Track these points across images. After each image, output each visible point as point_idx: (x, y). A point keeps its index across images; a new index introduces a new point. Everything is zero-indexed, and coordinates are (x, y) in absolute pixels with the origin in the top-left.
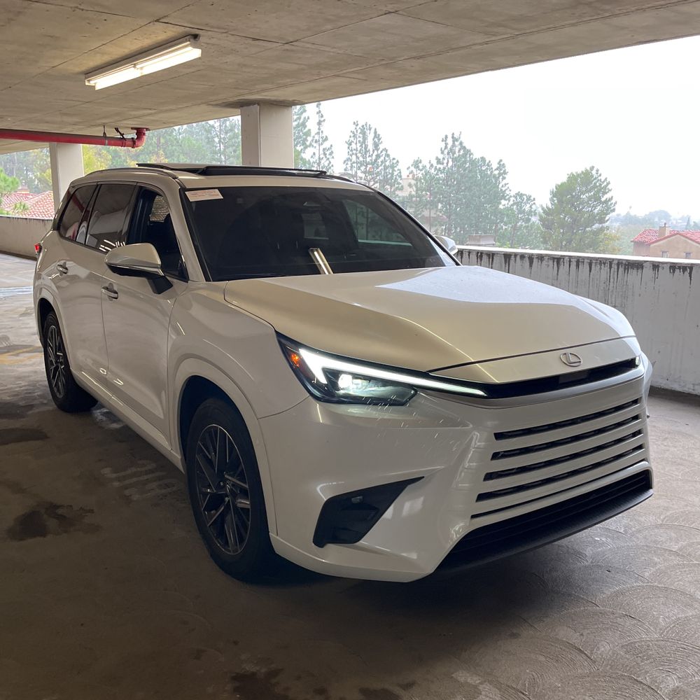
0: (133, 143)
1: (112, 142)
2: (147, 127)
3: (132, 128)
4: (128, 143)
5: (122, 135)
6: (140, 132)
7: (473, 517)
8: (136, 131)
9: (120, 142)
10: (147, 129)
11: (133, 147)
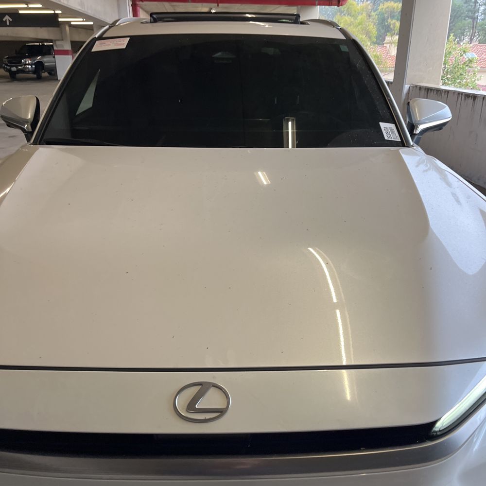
0: (339, 3)
1: (322, 2)
4: (334, 2)
9: (328, 3)
11: (338, 6)
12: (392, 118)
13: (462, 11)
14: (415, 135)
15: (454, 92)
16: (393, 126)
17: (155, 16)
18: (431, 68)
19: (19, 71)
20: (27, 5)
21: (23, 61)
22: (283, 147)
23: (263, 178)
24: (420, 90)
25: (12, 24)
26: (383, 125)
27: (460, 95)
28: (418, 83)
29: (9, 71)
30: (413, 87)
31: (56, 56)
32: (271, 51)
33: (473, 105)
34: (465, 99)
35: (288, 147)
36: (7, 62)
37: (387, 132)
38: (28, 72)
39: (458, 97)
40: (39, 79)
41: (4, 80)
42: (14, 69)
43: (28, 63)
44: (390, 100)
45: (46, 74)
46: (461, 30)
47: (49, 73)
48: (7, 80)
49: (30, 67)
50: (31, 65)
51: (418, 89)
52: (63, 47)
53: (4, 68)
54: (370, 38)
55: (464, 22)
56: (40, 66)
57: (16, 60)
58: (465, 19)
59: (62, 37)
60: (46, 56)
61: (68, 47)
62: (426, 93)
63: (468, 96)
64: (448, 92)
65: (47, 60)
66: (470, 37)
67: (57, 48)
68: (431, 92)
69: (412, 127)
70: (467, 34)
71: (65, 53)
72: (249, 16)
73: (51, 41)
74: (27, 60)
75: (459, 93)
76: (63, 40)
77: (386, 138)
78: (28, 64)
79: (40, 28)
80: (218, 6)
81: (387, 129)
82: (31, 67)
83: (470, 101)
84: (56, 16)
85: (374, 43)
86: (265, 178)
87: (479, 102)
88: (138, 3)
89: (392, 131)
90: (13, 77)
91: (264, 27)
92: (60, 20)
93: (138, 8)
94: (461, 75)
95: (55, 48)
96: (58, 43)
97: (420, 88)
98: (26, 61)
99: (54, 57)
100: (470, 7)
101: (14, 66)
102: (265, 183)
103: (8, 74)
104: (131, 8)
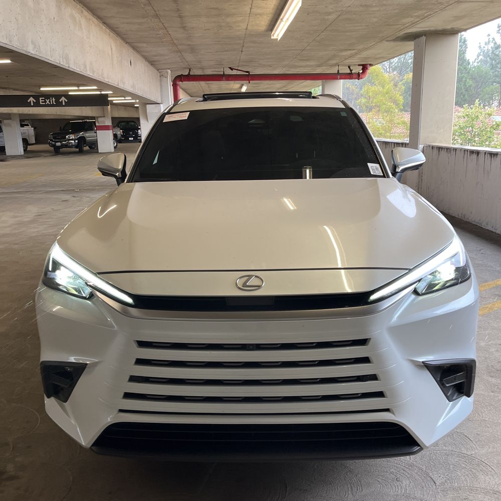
0: (359, 76)
1: (343, 77)
2: (370, 63)
3: (359, 65)
4: (354, 76)
5: (351, 71)
6: (365, 68)
7: (121, 411)
8: (361, 67)
9: (349, 76)
10: (371, 65)
11: (358, 79)
12: (377, 160)
13: (489, 77)
14: (398, 172)
15: (461, 150)
16: (377, 166)
17: (206, 97)
18: (442, 130)
19: (63, 146)
20: (78, 87)
21: (67, 137)
22: (302, 178)
23: (289, 204)
24: (432, 149)
25: (68, 104)
26: (370, 165)
27: (466, 152)
28: (431, 143)
29: (54, 146)
30: (427, 147)
31: (97, 131)
32: (295, 119)
33: (477, 160)
34: (470, 156)
35: (306, 178)
36: (52, 138)
37: (373, 170)
38: (71, 147)
39: (464, 153)
40: (81, 152)
41: (49, 154)
42: (58, 144)
43: (72, 138)
44: (377, 148)
45: (87, 148)
46: (488, 94)
47: (89, 147)
48: (52, 154)
49: (73, 141)
50: (75, 140)
51: (431, 148)
52: (104, 122)
53: (49, 143)
54: (397, 105)
55: (491, 87)
56: (82, 140)
57: (61, 135)
58: (492, 84)
59: (104, 114)
60: (88, 132)
61: (108, 122)
62: (438, 151)
63: (472, 152)
64: (456, 150)
65: (89, 135)
66: (498, 101)
67: (99, 123)
68: (441, 150)
69: (395, 167)
70: (495, 98)
71: (106, 128)
72: (277, 94)
73: (93, 118)
74: (71, 135)
75: (465, 150)
76: (104, 117)
77: (372, 173)
78: (72, 140)
79: (85, 107)
80: (249, 83)
81: (373, 167)
82: (75, 142)
83: (474, 156)
84: (106, 96)
85: (401, 110)
86: (291, 204)
87: (481, 156)
88: (178, 83)
89: (377, 169)
90: (57, 151)
91: (288, 101)
92: (109, 99)
93: (178, 87)
94: (490, 137)
95: (97, 124)
96: (100, 119)
97: (433, 147)
98: (69, 137)
99: (96, 133)
100: (496, 73)
101: (58, 142)
102: (292, 208)
103: (52, 149)
104: (172, 87)
